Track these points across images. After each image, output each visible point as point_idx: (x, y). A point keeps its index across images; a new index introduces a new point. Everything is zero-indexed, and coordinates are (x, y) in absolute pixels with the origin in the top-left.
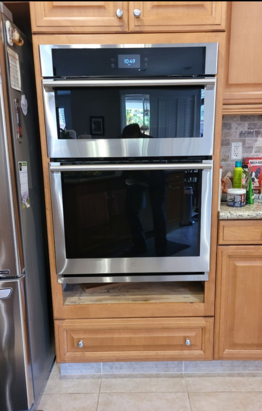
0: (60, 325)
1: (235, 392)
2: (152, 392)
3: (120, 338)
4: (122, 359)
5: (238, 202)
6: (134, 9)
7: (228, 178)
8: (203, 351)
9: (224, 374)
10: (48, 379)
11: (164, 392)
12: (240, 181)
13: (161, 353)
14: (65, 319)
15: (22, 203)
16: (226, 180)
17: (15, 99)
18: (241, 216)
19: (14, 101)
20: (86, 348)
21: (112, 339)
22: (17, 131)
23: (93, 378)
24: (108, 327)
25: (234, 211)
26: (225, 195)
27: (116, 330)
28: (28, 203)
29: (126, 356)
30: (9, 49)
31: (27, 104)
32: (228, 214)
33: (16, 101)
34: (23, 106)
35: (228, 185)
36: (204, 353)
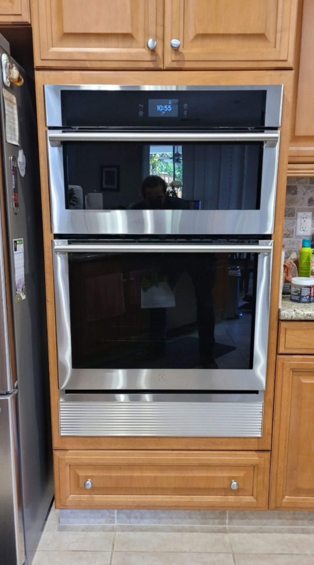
0: (61, 457)
1: (297, 554)
2: (185, 552)
3: (141, 477)
4: (144, 506)
5: (306, 296)
6: (172, 39)
7: (292, 261)
8: (254, 498)
9: (282, 529)
10: (42, 530)
11: (200, 553)
12: (308, 266)
13: (198, 499)
14: (68, 450)
15: (16, 294)
16: (290, 265)
17: (11, 157)
18: (310, 316)
19: (9, 159)
20: (95, 490)
21: (131, 478)
22: (13, 199)
23: (104, 531)
24: (126, 462)
25: (300, 309)
26: (288, 285)
27: (136, 465)
28: (23, 294)
29: (150, 501)
30: (4, 92)
31: (25, 161)
32: (292, 312)
33: (11, 159)
34: (21, 165)
35: (292, 270)
36: (256, 500)
